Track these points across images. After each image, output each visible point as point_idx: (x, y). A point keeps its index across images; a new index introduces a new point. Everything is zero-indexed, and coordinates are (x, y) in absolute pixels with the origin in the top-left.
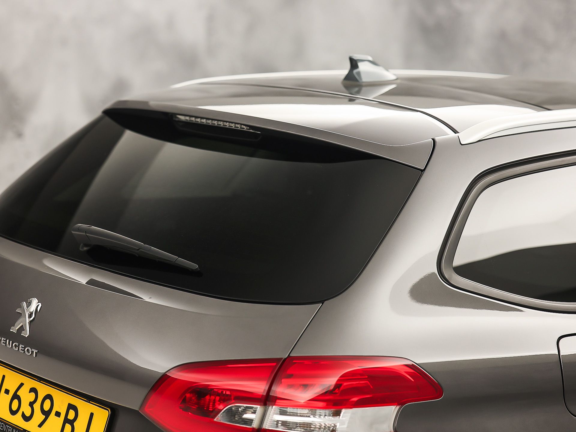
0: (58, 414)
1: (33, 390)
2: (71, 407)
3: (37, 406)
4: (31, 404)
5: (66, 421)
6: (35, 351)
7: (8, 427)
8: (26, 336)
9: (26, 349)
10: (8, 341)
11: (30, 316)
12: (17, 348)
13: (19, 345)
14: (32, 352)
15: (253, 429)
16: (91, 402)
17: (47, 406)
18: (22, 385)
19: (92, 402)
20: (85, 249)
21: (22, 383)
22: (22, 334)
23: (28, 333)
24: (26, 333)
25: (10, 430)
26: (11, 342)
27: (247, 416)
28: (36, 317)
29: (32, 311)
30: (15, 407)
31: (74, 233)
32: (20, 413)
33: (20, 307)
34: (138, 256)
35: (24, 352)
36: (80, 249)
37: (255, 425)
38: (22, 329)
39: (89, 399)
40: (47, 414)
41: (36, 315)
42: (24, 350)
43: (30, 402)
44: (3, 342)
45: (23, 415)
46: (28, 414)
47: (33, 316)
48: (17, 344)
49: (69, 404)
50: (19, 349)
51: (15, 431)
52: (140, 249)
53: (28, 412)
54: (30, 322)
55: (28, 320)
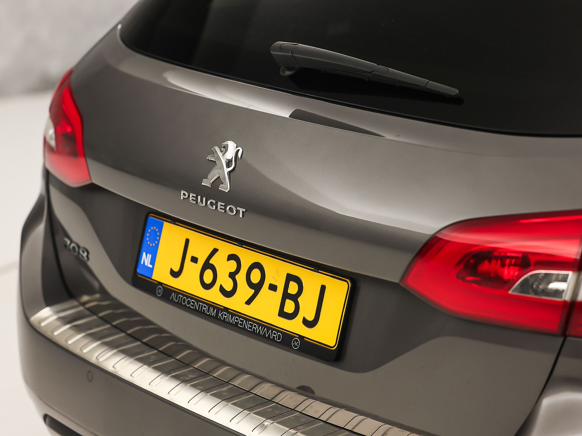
0: (273, 288)
1: (232, 257)
2: (290, 278)
3: (241, 278)
4: (232, 275)
5: (286, 296)
6: (241, 210)
7: (202, 305)
8: (227, 191)
9: (228, 208)
10: (199, 197)
11: (228, 165)
12: (214, 206)
13: (217, 203)
14: (238, 212)
15: (565, 302)
16: (320, 271)
17: (256, 277)
18: (215, 251)
19: (322, 270)
20: (288, 73)
21: (215, 249)
22: (219, 189)
23: (229, 188)
24: (226, 187)
25: (205, 309)
26: (204, 199)
27: (554, 286)
28: (237, 166)
29: (230, 158)
30: (208, 279)
31: (274, 54)
32: (217, 287)
33: (213, 153)
34: (368, 80)
35: (226, 211)
36: (281, 73)
37: (567, 297)
38: (219, 181)
39: (317, 267)
40: (257, 288)
41: (237, 163)
42: (225, 209)
43: (230, 272)
44: (193, 200)
45: (222, 290)
46: (229, 287)
47: (233, 166)
48: (214, 202)
49: (288, 275)
50: (216, 207)
51: (213, 311)
52: (373, 71)
53: (228, 286)
54: (230, 172)
55: (227, 170)
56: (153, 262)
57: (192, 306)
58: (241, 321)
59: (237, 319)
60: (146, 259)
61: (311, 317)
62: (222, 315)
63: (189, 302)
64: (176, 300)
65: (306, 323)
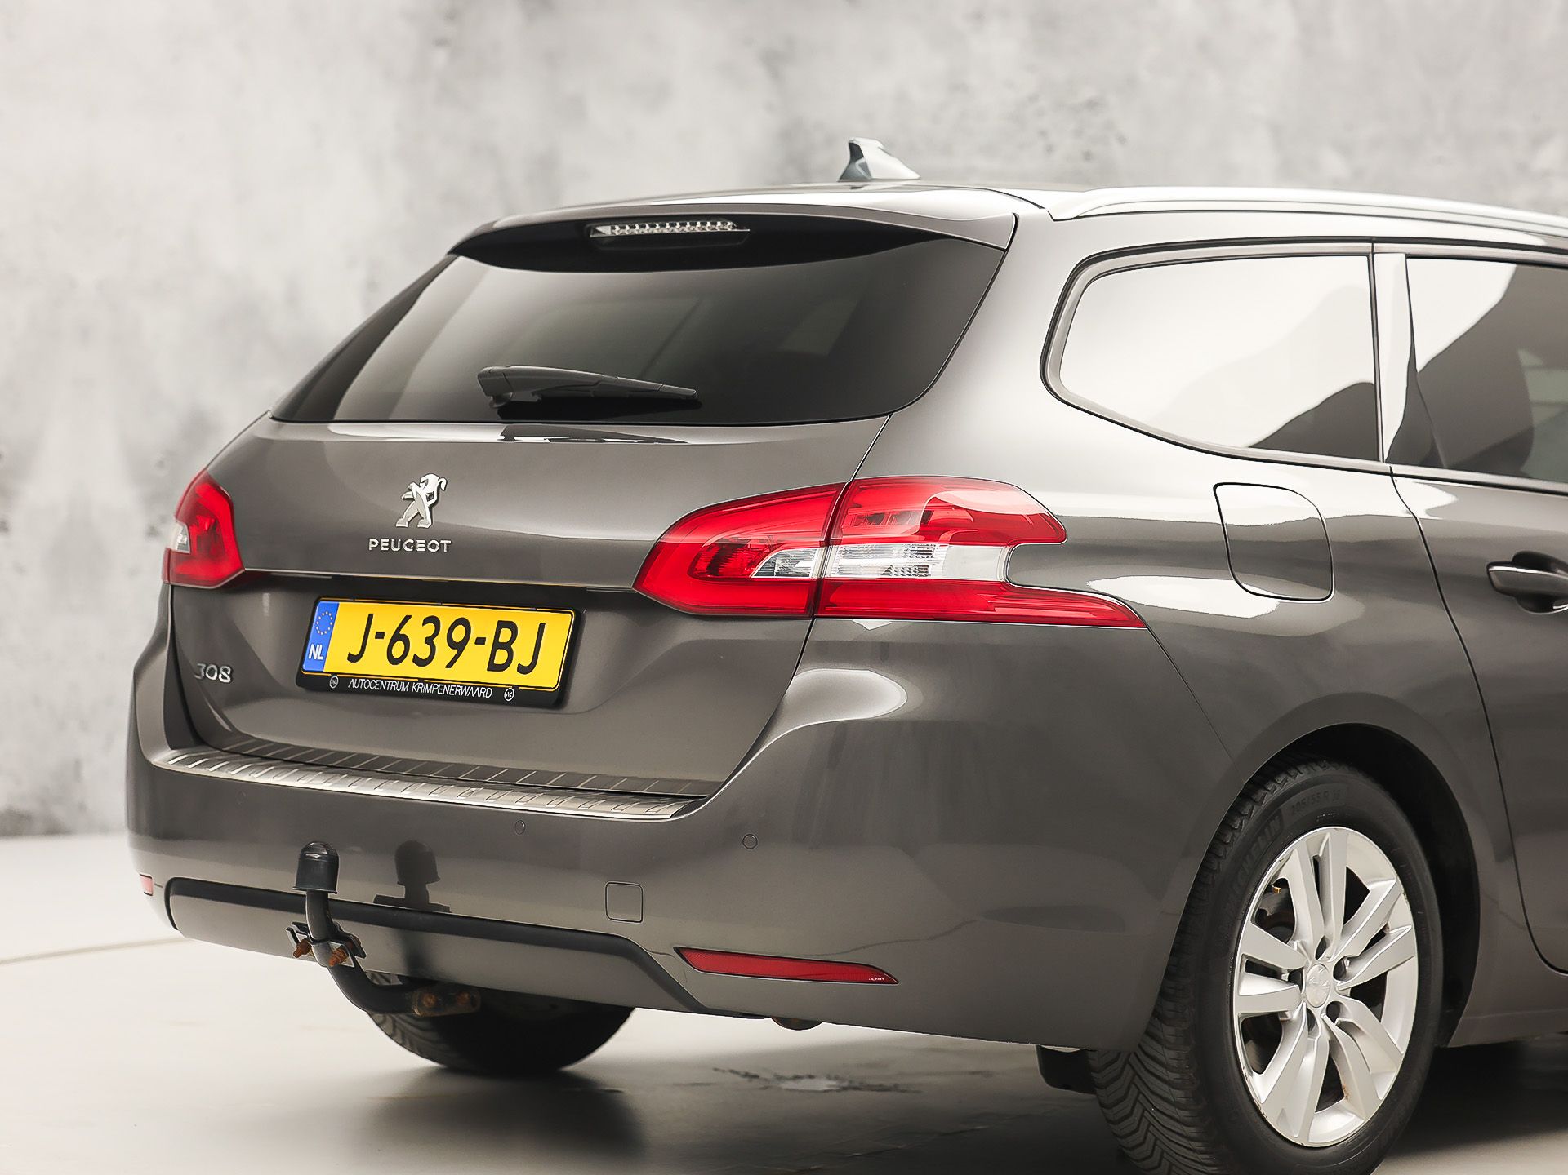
0: (481, 641)
1: (430, 620)
2: (502, 625)
3: (441, 641)
4: (429, 641)
5: (497, 645)
6: (446, 543)
7: (390, 683)
8: (427, 527)
9: (429, 546)
10: (393, 541)
11: (429, 499)
12: (412, 548)
13: (415, 543)
14: (441, 547)
15: (813, 581)
16: (537, 610)
17: (459, 635)
18: (407, 618)
19: (539, 609)
21: (407, 616)
22: (418, 526)
23: (430, 522)
24: (426, 523)
25: (394, 687)
26: (399, 542)
29: (431, 491)
30: (398, 652)
32: (409, 658)
33: (411, 490)
37: (814, 575)
39: (534, 606)
40: (461, 646)
42: (426, 548)
43: (426, 638)
44: (385, 546)
45: (416, 660)
46: (424, 655)
47: (435, 498)
48: (412, 542)
49: (498, 622)
50: (415, 548)
51: (405, 685)
52: (599, 381)
53: (424, 653)
54: (431, 506)
55: (428, 504)
56: (324, 653)
57: (377, 687)
58: (441, 687)
59: (436, 687)
60: (314, 652)
61: (526, 663)
62: (417, 688)
63: (373, 684)
64: (356, 685)
65: (522, 670)
